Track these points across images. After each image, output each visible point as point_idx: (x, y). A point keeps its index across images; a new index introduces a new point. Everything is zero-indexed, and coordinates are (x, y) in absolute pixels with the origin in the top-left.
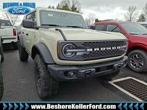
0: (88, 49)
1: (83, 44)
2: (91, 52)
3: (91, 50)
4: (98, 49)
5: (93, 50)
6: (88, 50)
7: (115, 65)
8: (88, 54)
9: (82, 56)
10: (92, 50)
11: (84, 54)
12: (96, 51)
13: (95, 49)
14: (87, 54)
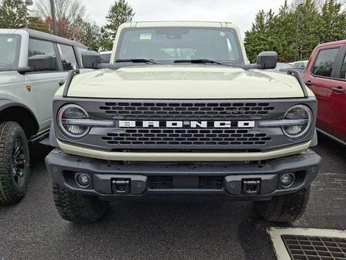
0: (120, 122)
1: (101, 108)
2: (130, 130)
3: (132, 124)
4: (156, 124)
5: (139, 124)
6: (122, 124)
7: (228, 179)
8: (121, 135)
9: (104, 138)
10: (135, 126)
11: (108, 134)
12: (150, 130)
13: (146, 124)
14: (116, 135)
